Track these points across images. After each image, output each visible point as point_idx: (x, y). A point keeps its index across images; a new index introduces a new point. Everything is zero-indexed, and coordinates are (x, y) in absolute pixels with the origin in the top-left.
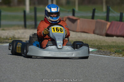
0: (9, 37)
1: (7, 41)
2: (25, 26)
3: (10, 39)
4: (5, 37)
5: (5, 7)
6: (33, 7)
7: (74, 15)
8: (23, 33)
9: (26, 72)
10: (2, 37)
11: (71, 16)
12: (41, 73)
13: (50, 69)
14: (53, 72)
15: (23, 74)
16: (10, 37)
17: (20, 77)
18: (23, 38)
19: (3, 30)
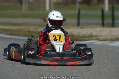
0: (86, 35)
1: (85, 39)
2: (103, 25)
3: (88, 37)
4: (83, 35)
5: (85, 6)
6: (111, 6)
8: (100, 31)
9: (100, 69)
10: (80, 35)
12: (115, 70)
15: (98, 71)
16: (88, 35)
17: (95, 74)
18: (100, 36)
19: (82, 28)
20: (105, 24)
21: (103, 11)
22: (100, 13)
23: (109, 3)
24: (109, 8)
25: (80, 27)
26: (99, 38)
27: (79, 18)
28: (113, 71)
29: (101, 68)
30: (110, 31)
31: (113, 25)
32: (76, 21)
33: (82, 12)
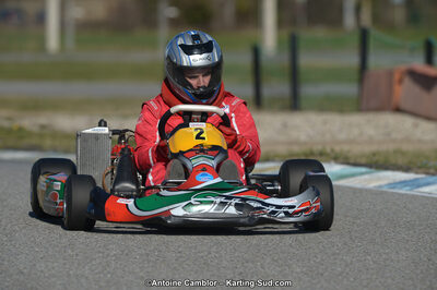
2: (258, 102)
6: (285, 34)
7: (429, 61)
11: (419, 64)
12: (304, 270)
13: (338, 254)
14: (347, 266)
20: (265, 101)
22: (245, 60)
23: (280, 23)
24: (279, 42)
28: (298, 270)
29: (253, 262)
30: (285, 126)
31: (294, 104)
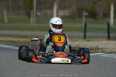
20: (110, 37)
21: (109, 24)
23: (114, 18)
24: (114, 22)
25: (87, 39)
26: (105, 50)
27: (85, 31)
32: (82, 34)
33: (88, 26)
